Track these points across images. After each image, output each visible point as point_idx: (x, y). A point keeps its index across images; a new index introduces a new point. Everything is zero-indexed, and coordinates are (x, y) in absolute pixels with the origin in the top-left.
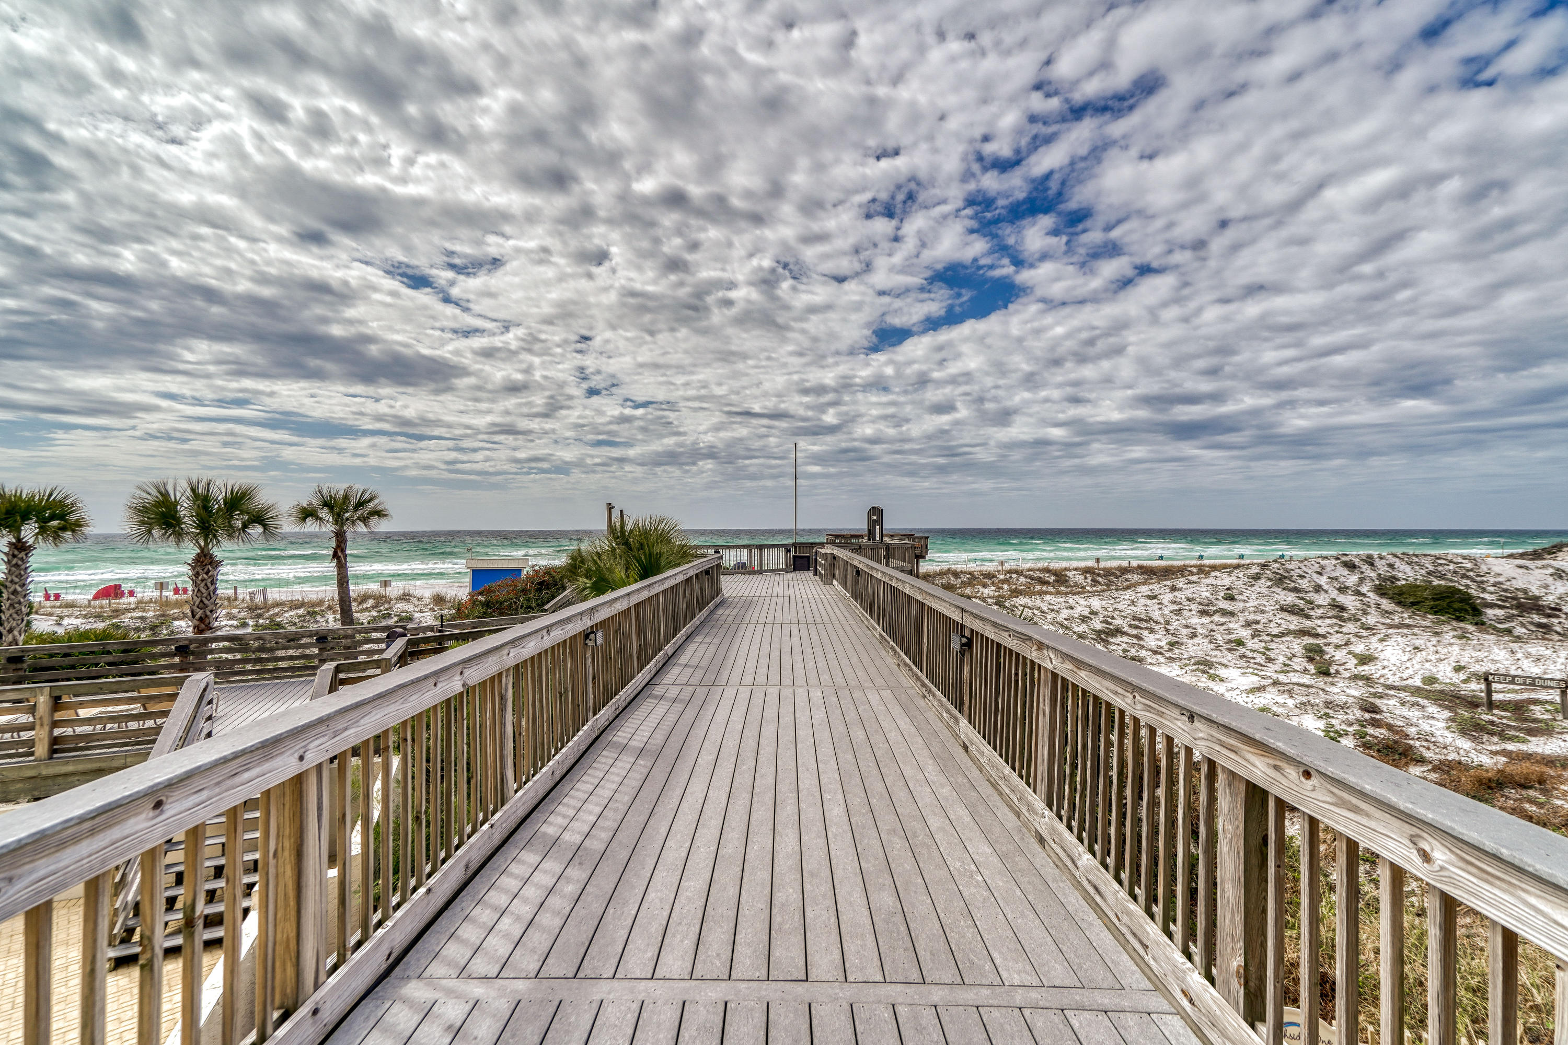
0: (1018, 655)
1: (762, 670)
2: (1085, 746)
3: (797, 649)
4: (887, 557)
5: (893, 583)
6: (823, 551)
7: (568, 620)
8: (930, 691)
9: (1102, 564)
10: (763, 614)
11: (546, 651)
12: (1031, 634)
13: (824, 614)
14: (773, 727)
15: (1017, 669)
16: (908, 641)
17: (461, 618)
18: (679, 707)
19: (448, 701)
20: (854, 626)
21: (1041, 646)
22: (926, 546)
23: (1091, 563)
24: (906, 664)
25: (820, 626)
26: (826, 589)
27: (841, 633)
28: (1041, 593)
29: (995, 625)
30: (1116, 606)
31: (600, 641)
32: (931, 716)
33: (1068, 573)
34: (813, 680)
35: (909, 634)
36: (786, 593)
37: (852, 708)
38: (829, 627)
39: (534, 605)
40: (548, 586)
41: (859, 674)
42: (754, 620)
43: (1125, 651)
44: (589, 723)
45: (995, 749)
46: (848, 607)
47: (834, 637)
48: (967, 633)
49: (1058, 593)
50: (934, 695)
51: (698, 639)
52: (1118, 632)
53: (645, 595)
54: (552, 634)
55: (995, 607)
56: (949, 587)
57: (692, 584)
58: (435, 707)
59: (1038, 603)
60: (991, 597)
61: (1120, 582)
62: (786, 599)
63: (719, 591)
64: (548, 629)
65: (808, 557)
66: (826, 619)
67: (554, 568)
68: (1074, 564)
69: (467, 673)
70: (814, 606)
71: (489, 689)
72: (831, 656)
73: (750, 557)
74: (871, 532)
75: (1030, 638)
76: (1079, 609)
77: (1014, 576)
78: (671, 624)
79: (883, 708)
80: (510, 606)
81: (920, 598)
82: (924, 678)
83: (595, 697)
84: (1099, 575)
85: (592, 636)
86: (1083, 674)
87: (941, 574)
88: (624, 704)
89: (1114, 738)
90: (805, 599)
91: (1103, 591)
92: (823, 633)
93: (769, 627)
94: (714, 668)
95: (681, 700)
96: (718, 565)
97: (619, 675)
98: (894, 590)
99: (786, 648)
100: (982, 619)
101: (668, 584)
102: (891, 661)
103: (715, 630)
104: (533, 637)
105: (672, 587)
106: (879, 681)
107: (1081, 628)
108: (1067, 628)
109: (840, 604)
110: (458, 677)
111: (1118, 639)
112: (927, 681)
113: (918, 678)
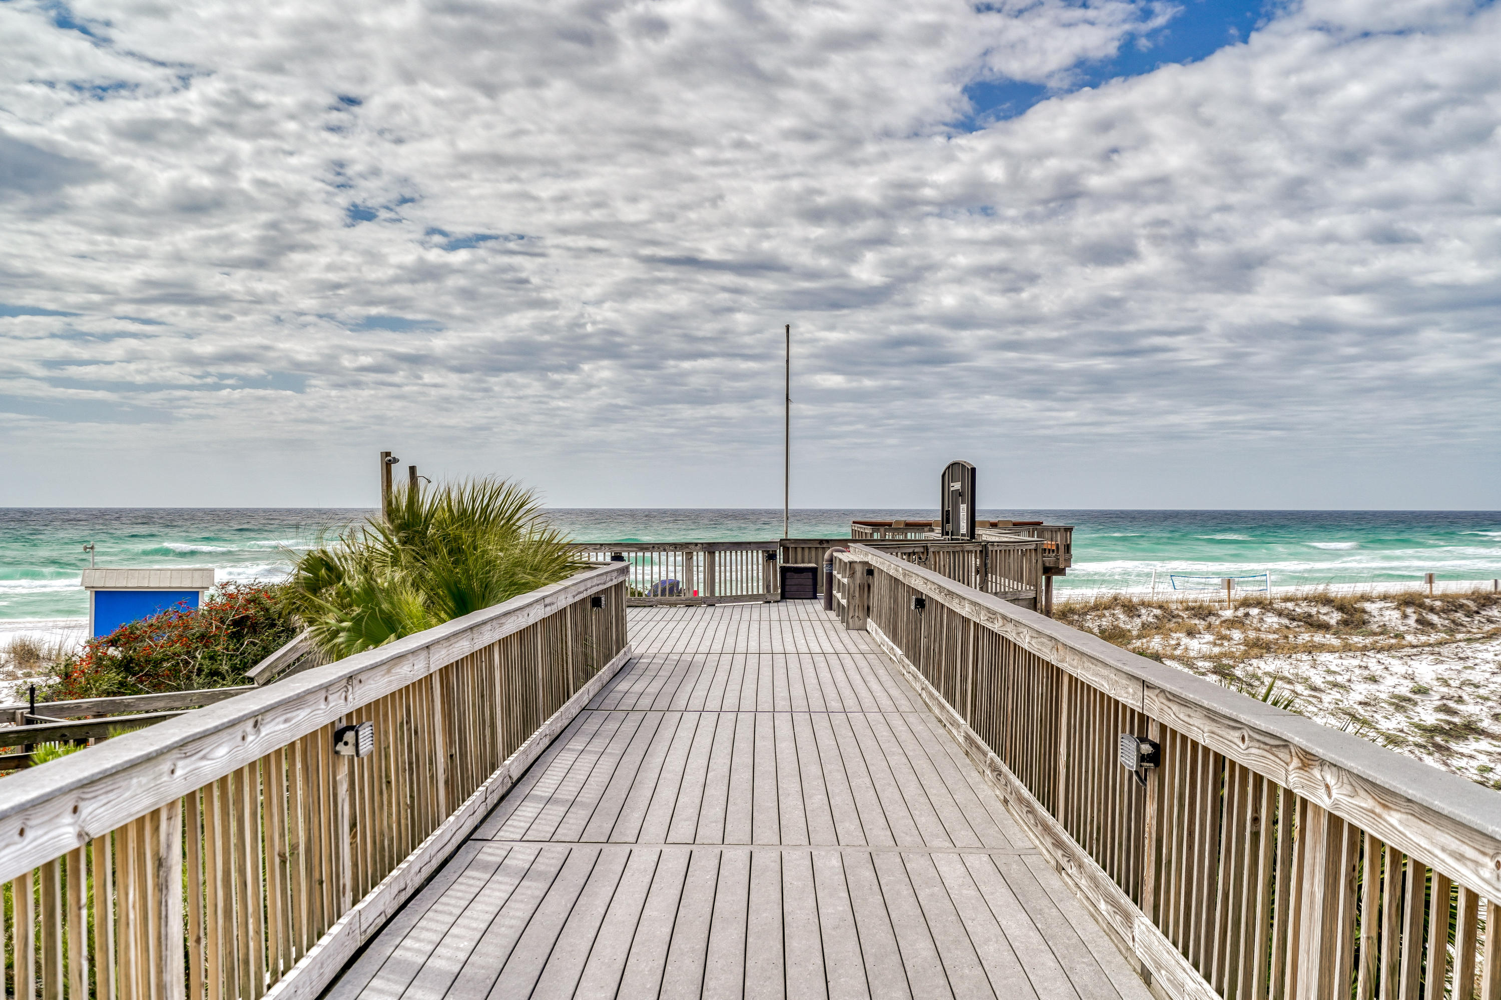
0: (1259, 779)
1: (713, 811)
2: (1395, 969)
3: (788, 766)
4: (984, 571)
5: (996, 627)
6: (846, 557)
7: (297, 701)
8: (1070, 856)
9: (1440, 587)
10: (716, 692)
11: (252, 765)
12: (1287, 735)
13: (847, 692)
14: (737, 932)
15: (1257, 809)
16: (1027, 750)
17: (71, 694)
18: (533, 888)
19: (49, 867)
20: (912, 719)
21: (1308, 760)
22: (1068, 548)
23: (1418, 586)
24: (1021, 800)
25: (839, 719)
26: (851, 640)
27: (883, 732)
28: (1311, 649)
29: (1211, 715)
30: (1467, 675)
31: (366, 746)
32: (1074, 909)
33: (1368, 606)
34: (822, 834)
35: (1027, 738)
36: (765, 647)
37: (907, 891)
38: (857, 719)
39: (225, 668)
40: (255, 629)
41: (921, 821)
42: (696, 704)
43: (1484, 769)
44: (344, 920)
45: (1207, 977)
46: (898, 677)
47: (868, 743)
48: (1153, 734)
49: (1347, 648)
50: (1080, 866)
51: (577, 744)
52: (1470, 729)
53: (463, 648)
54: (265, 731)
55: (1213, 678)
56: (1114, 636)
57: (563, 625)
58: (22, 879)
59: (1305, 669)
60: (1205, 658)
61: (1476, 626)
62: (765, 659)
63: (621, 642)
64: (257, 719)
65: (814, 571)
66: (851, 702)
67: (268, 591)
68: (1381, 587)
69: (87, 809)
70: (825, 675)
71: (132, 845)
72: (861, 781)
73: (689, 569)
74: (948, 517)
75: (1286, 744)
76: (1390, 681)
77: (1254, 611)
78: (517, 710)
79: (973, 892)
80: (175, 670)
81: (1052, 658)
82: (1059, 828)
83: (355, 865)
84: (1432, 610)
85: (349, 736)
86: (1394, 818)
87: (1099, 607)
88: (418, 881)
89: (1456, 951)
90: (806, 659)
91: (1440, 644)
92: (844, 733)
93: (727, 719)
94: (611, 805)
95: (540, 874)
96: (619, 587)
97: (406, 821)
98: (997, 639)
99: (765, 764)
100: (1184, 703)
101: (511, 626)
102: (990, 793)
103: (611, 726)
104: (224, 735)
105: (521, 634)
106: (964, 837)
107: (1393, 723)
108: (1365, 722)
109: (881, 672)
110: (68, 818)
111: (1472, 745)
112: (1065, 836)
113: (1047, 829)
